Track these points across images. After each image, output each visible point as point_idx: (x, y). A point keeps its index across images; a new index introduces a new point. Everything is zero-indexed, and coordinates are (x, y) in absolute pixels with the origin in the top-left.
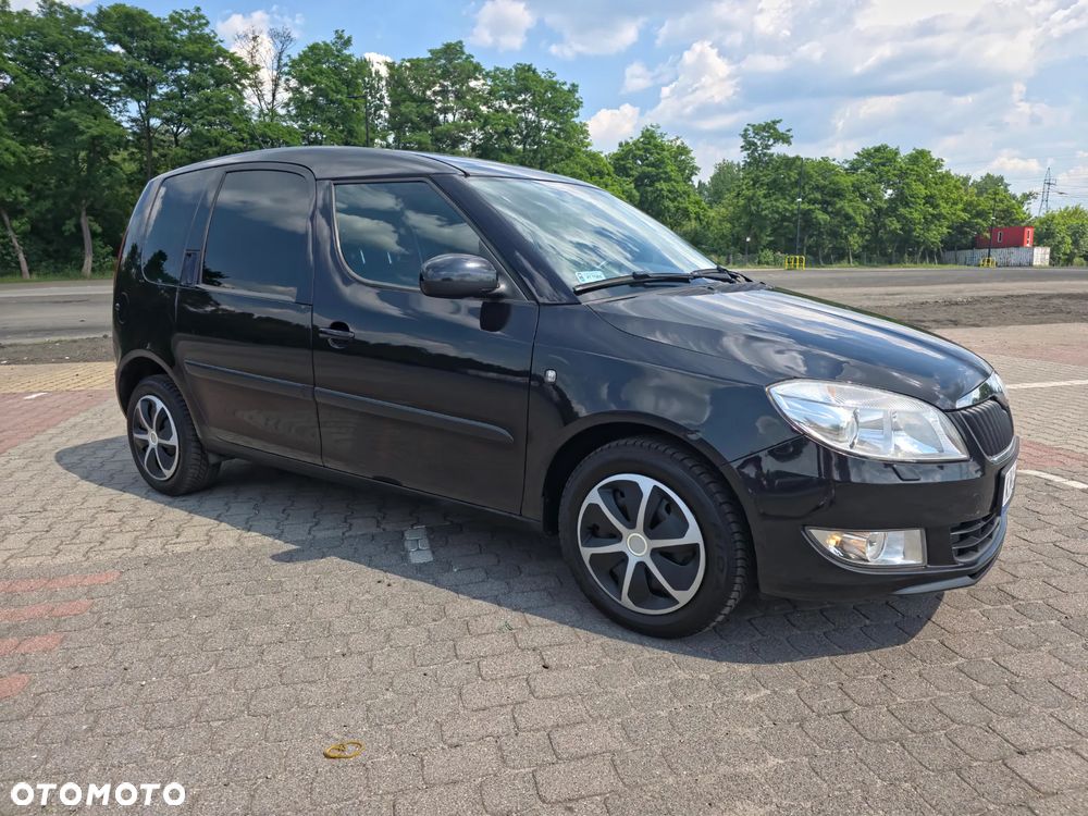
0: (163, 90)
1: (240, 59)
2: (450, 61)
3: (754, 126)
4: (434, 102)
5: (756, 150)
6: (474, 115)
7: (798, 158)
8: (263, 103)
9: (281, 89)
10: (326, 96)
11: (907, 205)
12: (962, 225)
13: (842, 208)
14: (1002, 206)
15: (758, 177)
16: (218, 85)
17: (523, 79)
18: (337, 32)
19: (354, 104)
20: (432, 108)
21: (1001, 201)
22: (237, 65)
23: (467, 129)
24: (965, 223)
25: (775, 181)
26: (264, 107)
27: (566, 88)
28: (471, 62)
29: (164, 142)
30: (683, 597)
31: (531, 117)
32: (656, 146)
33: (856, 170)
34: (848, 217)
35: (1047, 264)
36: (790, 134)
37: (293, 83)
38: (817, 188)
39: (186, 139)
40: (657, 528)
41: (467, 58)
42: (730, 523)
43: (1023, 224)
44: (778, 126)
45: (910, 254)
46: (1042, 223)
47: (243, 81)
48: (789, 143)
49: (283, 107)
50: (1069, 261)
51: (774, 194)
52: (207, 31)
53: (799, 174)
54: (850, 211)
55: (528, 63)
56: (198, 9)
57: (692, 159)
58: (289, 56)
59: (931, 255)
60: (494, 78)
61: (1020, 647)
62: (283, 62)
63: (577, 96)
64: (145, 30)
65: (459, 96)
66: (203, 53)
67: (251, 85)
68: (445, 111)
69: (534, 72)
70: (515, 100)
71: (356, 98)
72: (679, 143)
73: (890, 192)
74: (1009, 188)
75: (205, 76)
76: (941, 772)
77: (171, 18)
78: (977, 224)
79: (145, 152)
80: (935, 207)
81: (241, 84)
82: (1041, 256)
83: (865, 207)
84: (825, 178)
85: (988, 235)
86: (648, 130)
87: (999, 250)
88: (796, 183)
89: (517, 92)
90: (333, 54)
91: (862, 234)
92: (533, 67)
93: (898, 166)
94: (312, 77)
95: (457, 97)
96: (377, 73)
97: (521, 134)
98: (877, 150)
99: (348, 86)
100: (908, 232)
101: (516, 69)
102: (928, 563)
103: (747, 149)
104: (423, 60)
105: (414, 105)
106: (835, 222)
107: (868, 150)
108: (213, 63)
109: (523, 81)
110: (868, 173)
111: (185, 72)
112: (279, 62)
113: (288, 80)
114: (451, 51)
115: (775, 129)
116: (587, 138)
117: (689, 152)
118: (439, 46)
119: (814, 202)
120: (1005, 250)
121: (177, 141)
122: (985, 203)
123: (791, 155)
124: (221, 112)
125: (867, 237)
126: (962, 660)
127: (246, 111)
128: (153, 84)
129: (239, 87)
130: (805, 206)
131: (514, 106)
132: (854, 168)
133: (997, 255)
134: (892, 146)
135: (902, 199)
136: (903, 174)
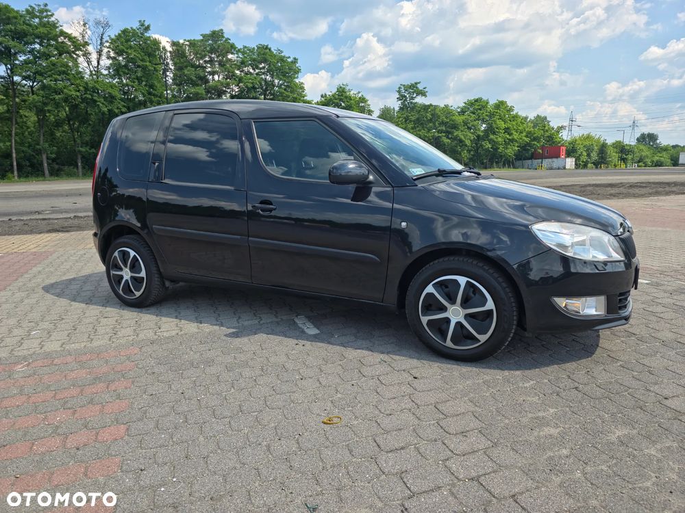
0: (22, 58)
1: (75, 38)
2: (216, 42)
3: (404, 85)
4: (205, 67)
5: (406, 100)
6: (231, 76)
7: (431, 105)
8: (91, 67)
9: (104, 57)
10: (134, 63)
11: (494, 133)
12: (526, 146)
13: (457, 136)
14: (547, 134)
15: (408, 116)
16: (60, 55)
17: (263, 54)
18: (140, 21)
19: (155, 68)
20: (205, 71)
21: (547, 131)
22: (74, 42)
23: (228, 85)
24: (528, 144)
25: (418, 119)
26: (92, 69)
27: (289, 60)
28: (229, 42)
29: (24, 91)
30: (483, 338)
31: (269, 78)
32: (346, 97)
33: (465, 112)
34: (461, 141)
35: (574, 167)
36: (426, 90)
37: (112, 54)
38: (443, 123)
39: (38, 89)
40: (468, 303)
41: (226, 40)
42: (510, 297)
43: (559, 145)
44: (418, 85)
45: (497, 163)
46: (570, 144)
47: (77, 53)
48: (425, 96)
49: (106, 70)
50: (585, 166)
51: (418, 127)
52: (53, 19)
53: (432, 115)
54: (462, 137)
55: (266, 44)
56: (46, 5)
57: (369, 105)
58: (109, 36)
59: (508, 163)
60: (243, 53)
61: (646, 355)
62: (104, 40)
63: (297, 65)
64: (9, 18)
65: (221, 64)
66: (49, 33)
67: (83, 55)
68: (213, 73)
69: (270, 50)
70: (257, 67)
71: (156, 64)
72: (360, 95)
73: (484, 126)
74: (550, 123)
75: (52, 49)
76: (633, 409)
77: (27, 10)
78: (534, 144)
79: (11, 99)
80: (510, 134)
81: (76, 55)
82: (570, 163)
83: (470, 135)
84: (447, 118)
85: (540, 151)
86: (341, 87)
87: (547, 160)
88: (430, 121)
89: (259, 62)
90: (138, 36)
91: (469, 151)
92: (269, 47)
93: (489, 110)
94: (125, 50)
95: (220, 64)
96: (164, 48)
97: (262, 88)
98: (476, 101)
99: (149, 57)
100: (496, 149)
101: (258, 48)
102: (608, 313)
103: (400, 100)
104: (198, 41)
105: (193, 69)
106: (454, 143)
107: (471, 100)
108: (56, 40)
109: (263, 55)
110: (471, 114)
111: (37, 46)
112: (101, 40)
113: (109, 52)
114: (216, 35)
115: (417, 87)
116: (303, 92)
117: (366, 101)
118: (208, 32)
119: (441, 132)
120: (550, 160)
121: (33, 91)
122: (538, 133)
123: (427, 103)
124: (64, 72)
125: (472, 153)
126: (621, 363)
127: (81, 72)
128: (16, 54)
129: (75, 56)
130: (436, 134)
131: (257, 71)
132: (463, 112)
133: (546, 162)
134: (485, 98)
135: (491, 130)
136: (491, 115)
